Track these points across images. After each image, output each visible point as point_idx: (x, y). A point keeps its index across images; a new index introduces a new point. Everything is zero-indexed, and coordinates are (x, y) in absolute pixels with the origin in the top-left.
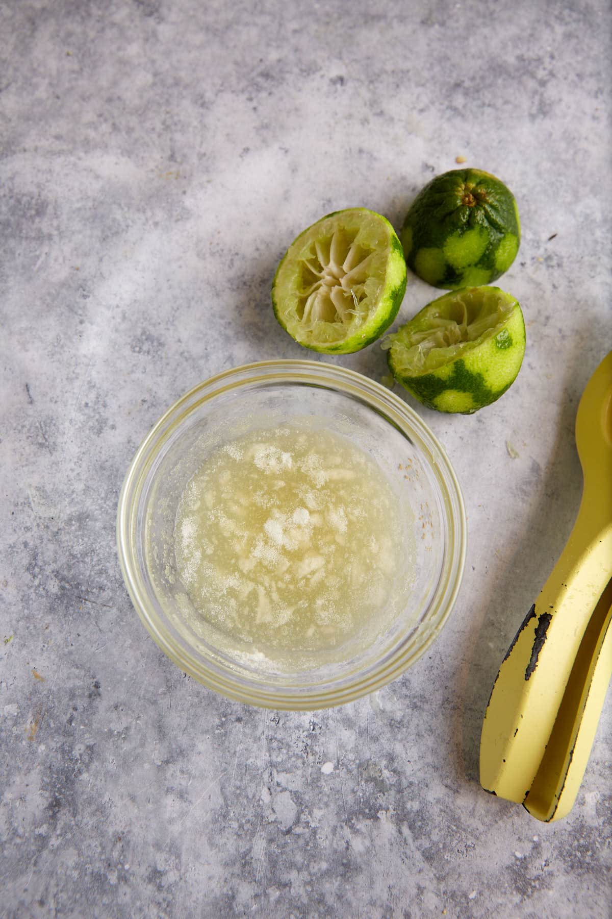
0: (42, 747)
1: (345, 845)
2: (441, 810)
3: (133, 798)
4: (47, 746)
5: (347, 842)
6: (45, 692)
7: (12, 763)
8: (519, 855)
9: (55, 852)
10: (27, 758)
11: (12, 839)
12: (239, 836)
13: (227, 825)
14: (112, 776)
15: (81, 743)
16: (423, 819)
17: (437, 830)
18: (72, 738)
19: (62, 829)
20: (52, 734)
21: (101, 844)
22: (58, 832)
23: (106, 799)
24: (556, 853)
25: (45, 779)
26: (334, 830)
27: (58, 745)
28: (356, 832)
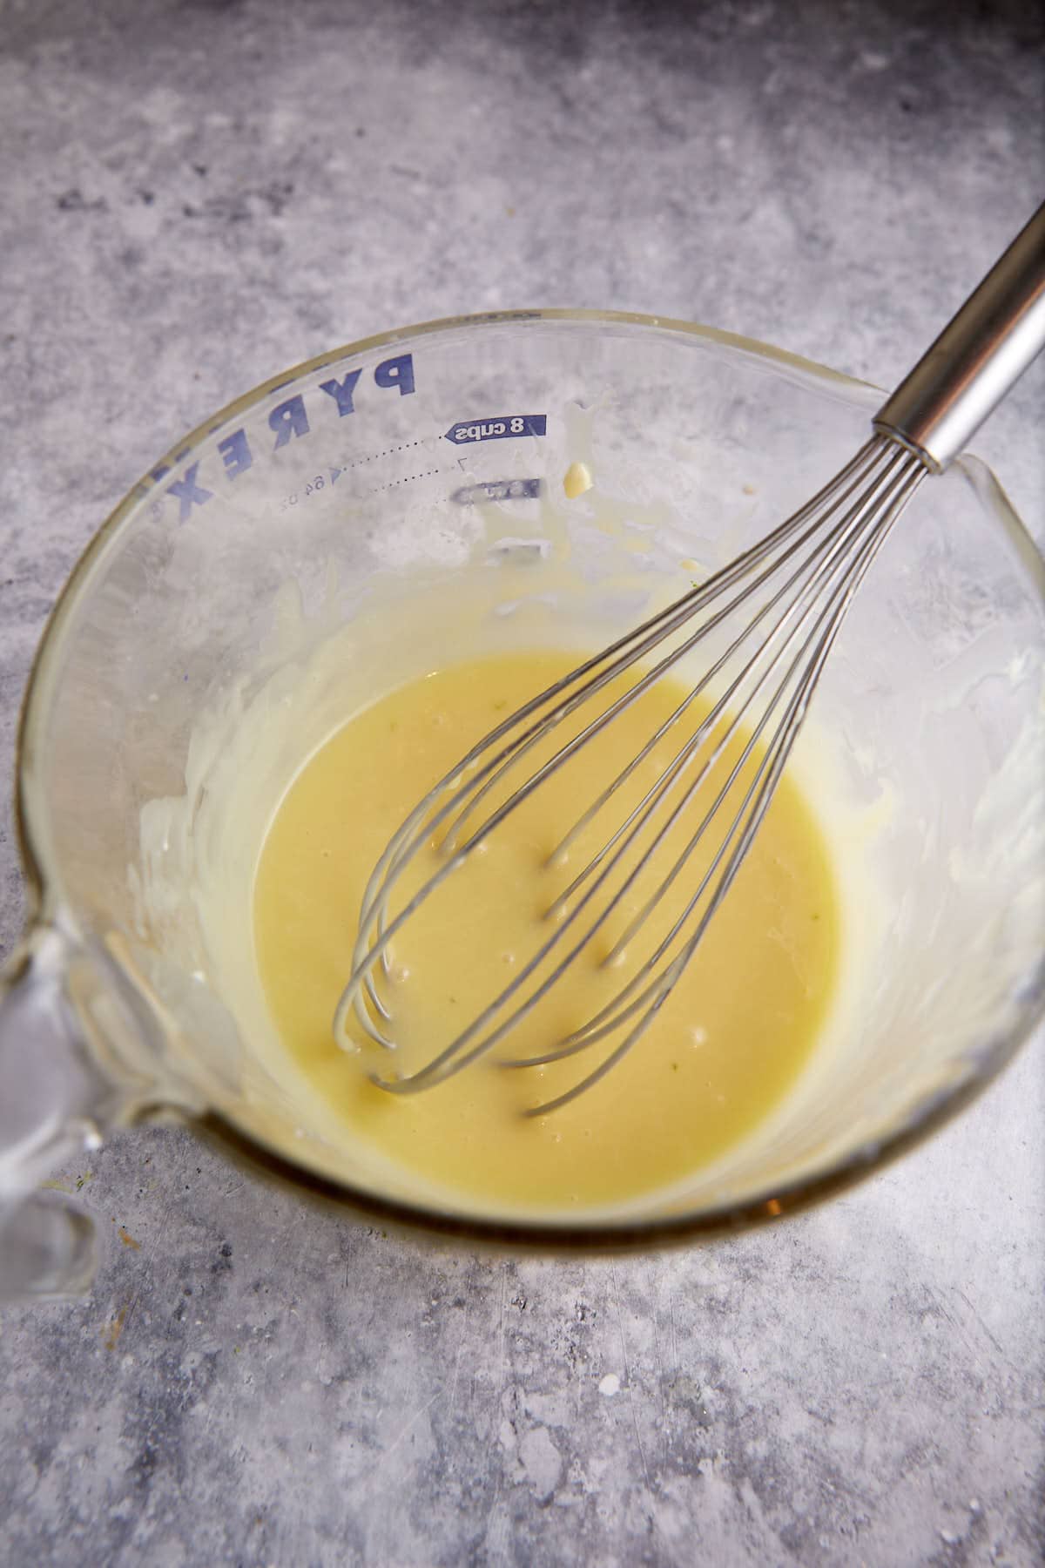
0: (129, 1361)
1: (646, 1524)
2: (805, 1456)
3: (282, 1444)
4: (137, 1360)
5: (650, 1520)
6: (139, 1267)
7: (76, 1390)
8: (948, 1536)
9: (144, 1549)
10: (102, 1381)
11: (67, 1528)
12: (463, 1509)
13: (443, 1490)
14: (246, 1406)
15: (196, 1350)
16: (776, 1473)
17: (802, 1492)
18: (180, 1342)
19: (157, 1505)
20: (146, 1335)
21: (226, 1530)
22: (151, 1511)
23: (236, 1447)
24: (1012, 1531)
25: (132, 1417)
26: (626, 1499)
27: (156, 1356)
28: (664, 1499)
